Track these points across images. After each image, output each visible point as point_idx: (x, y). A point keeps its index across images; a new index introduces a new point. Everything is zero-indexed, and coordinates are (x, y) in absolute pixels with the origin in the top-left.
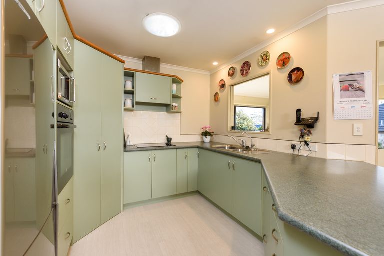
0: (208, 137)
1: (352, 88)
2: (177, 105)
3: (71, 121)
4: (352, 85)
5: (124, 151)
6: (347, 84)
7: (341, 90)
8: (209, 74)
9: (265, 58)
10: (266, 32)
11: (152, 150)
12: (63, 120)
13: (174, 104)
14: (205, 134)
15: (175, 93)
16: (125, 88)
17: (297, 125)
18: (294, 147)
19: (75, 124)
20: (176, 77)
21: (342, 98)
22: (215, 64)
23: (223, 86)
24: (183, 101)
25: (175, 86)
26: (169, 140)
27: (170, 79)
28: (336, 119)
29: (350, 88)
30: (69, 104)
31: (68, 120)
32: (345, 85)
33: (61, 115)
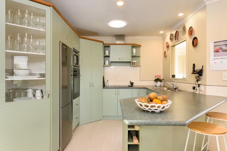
0: (158, 82)
1: (221, 50)
2: (136, 62)
3: (79, 73)
4: (221, 48)
5: (103, 88)
6: (218, 48)
7: (214, 52)
8: (162, 38)
9: (184, 29)
10: (178, 15)
11: (117, 88)
12: (75, 73)
13: (134, 61)
14: (157, 80)
15: (134, 54)
16: (104, 54)
17: (193, 74)
18: (194, 88)
19: (80, 74)
20: (135, 44)
21: (214, 57)
22: (161, 32)
23: (168, 47)
24: (141, 59)
25: (134, 50)
26: (132, 84)
27: (130, 46)
28: (212, 70)
29: (220, 50)
30: (78, 66)
31: (77, 73)
32: (217, 48)
33: (74, 71)
